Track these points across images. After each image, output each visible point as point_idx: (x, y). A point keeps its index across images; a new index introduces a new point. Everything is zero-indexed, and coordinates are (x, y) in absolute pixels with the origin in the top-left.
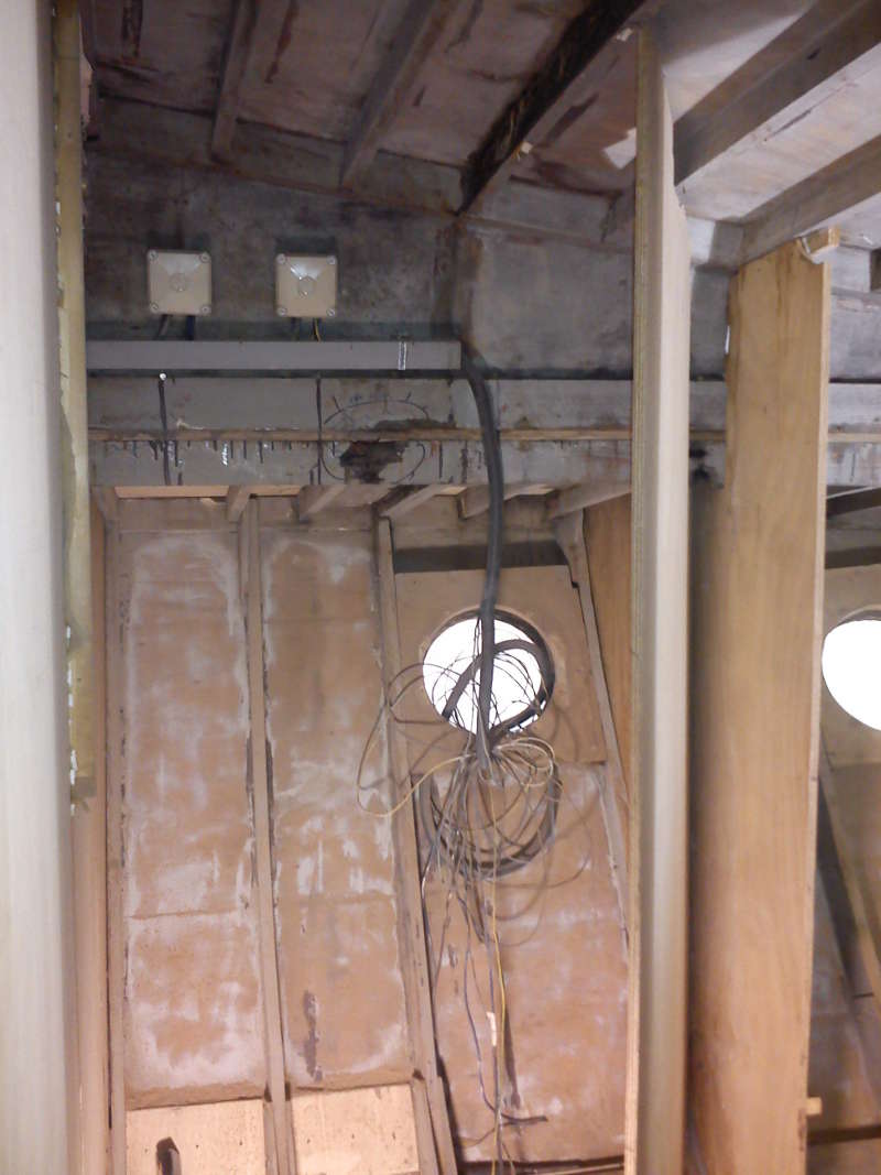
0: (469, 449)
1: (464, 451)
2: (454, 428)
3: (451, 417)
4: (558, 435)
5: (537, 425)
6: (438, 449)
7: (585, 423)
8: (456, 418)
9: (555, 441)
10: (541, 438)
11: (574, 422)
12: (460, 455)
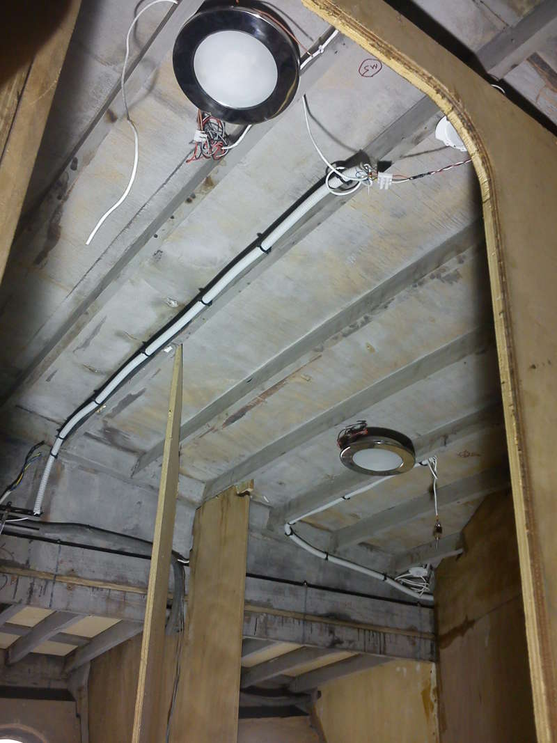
0: (35, 583)
1: (32, 584)
2: (28, 569)
3: (28, 562)
4: (91, 583)
5: (80, 575)
6: (15, 580)
7: (108, 578)
8: (30, 563)
9: (89, 587)
10: (81, 583)
11: (102, 577)
12: (29, 586)
